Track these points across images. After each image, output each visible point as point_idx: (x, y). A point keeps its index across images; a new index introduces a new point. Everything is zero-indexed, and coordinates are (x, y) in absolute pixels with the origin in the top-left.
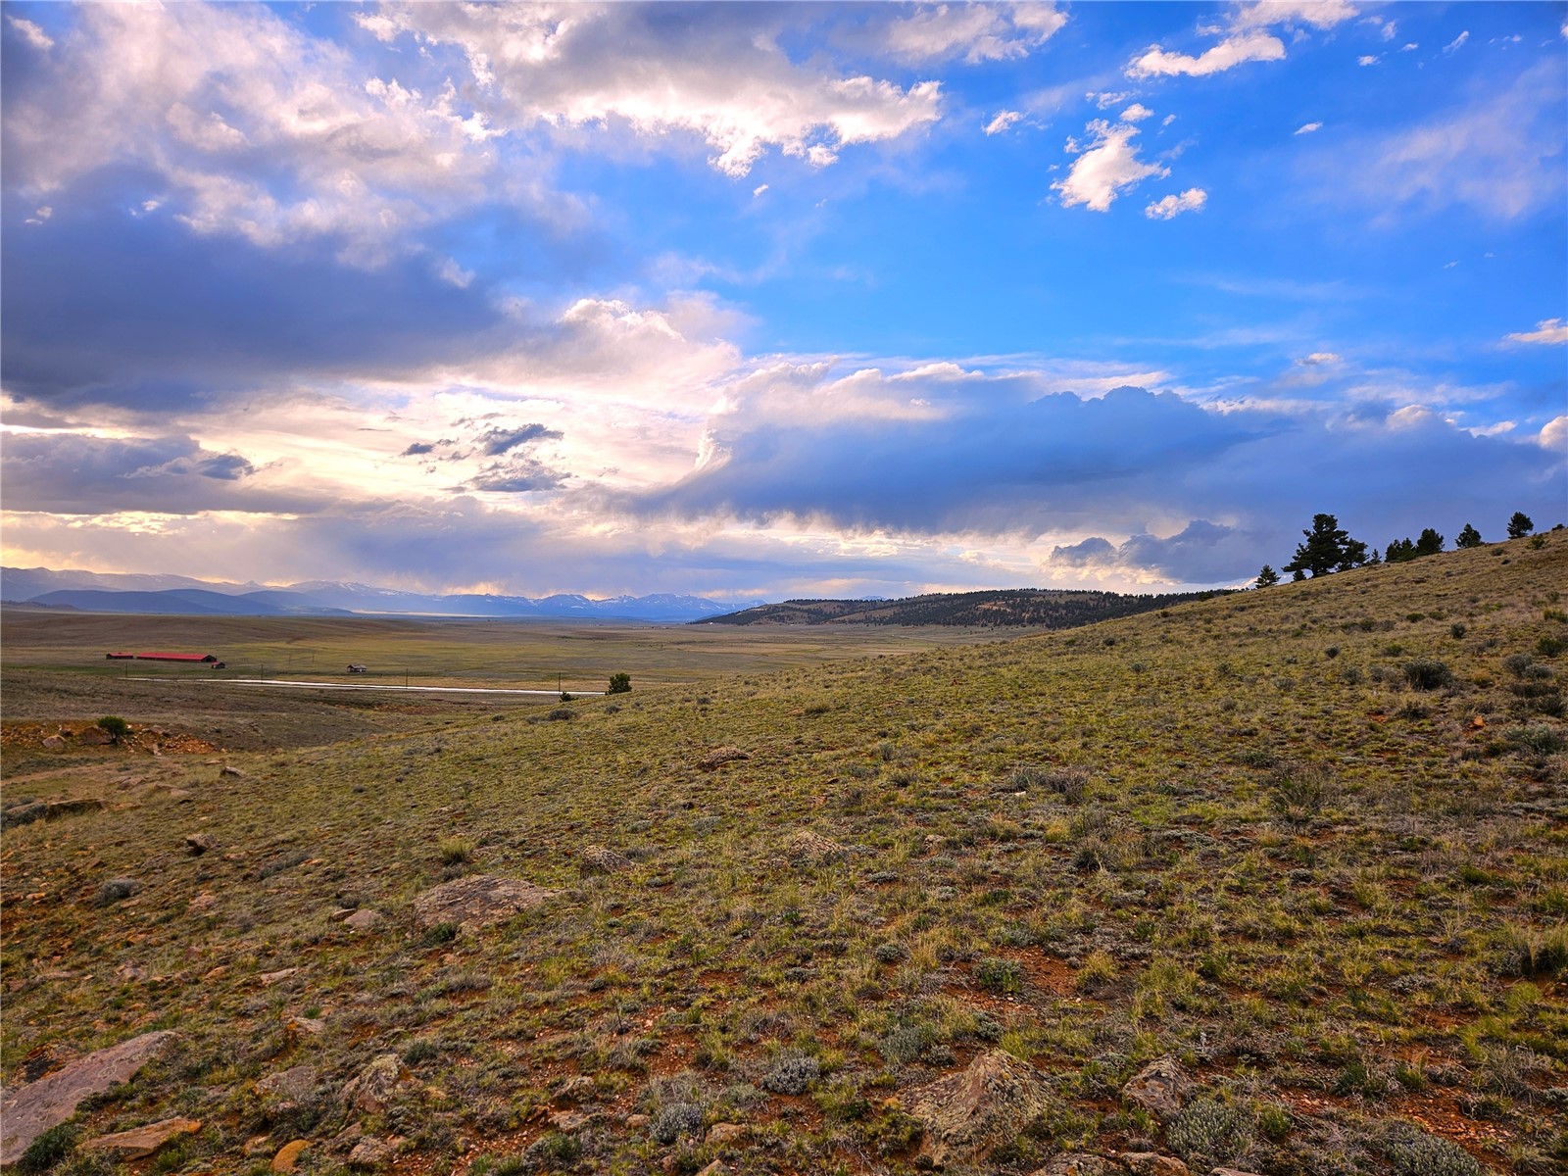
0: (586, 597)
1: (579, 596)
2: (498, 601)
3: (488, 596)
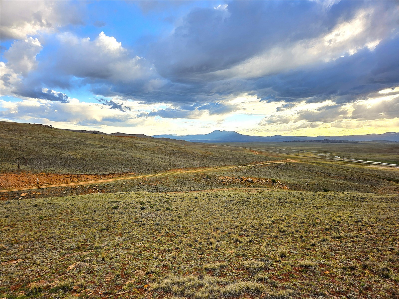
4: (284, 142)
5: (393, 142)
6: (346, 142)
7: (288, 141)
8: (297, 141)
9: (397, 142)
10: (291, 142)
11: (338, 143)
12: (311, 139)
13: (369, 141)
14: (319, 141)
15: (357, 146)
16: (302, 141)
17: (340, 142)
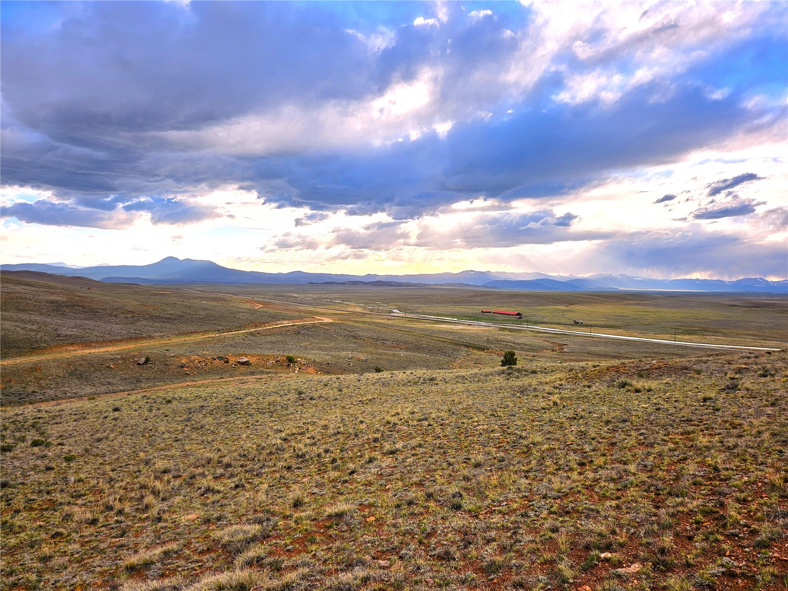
0: (766, 279)
1: (761, 279)
2: (704, 282)
3: (697, 280)
4: (309, 283)
5: (472, 285)
6: (408, 285)
7: (316, 283)
8: (332, 283)
9: (477, 286)
10: (321, 284)
11: (398, 288)
12: (356, 280)
13: (441, 285)
14: (368, 283)
15: (425, 292)
16: (341, 284)
17: (400, 285)
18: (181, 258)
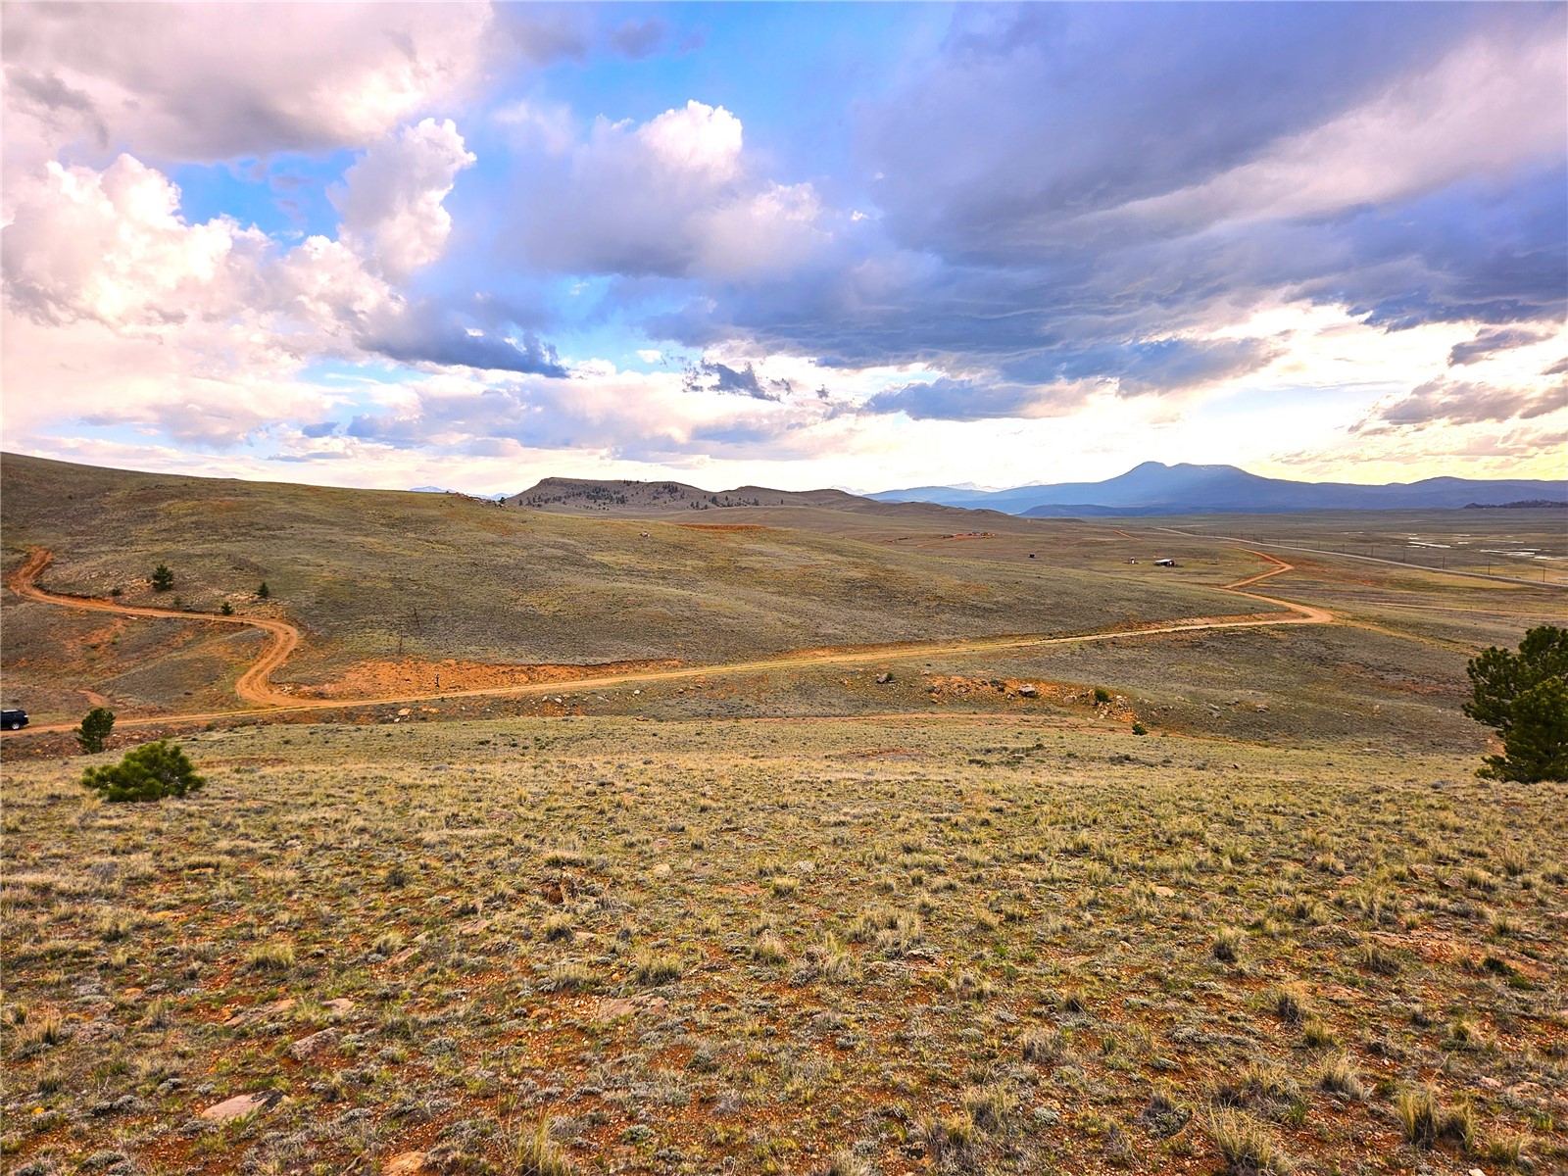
4: (1467, 507)
7: (1489, 506)
8: (1535, 504)
10: (1505, 506)
18: (1170, 463)
